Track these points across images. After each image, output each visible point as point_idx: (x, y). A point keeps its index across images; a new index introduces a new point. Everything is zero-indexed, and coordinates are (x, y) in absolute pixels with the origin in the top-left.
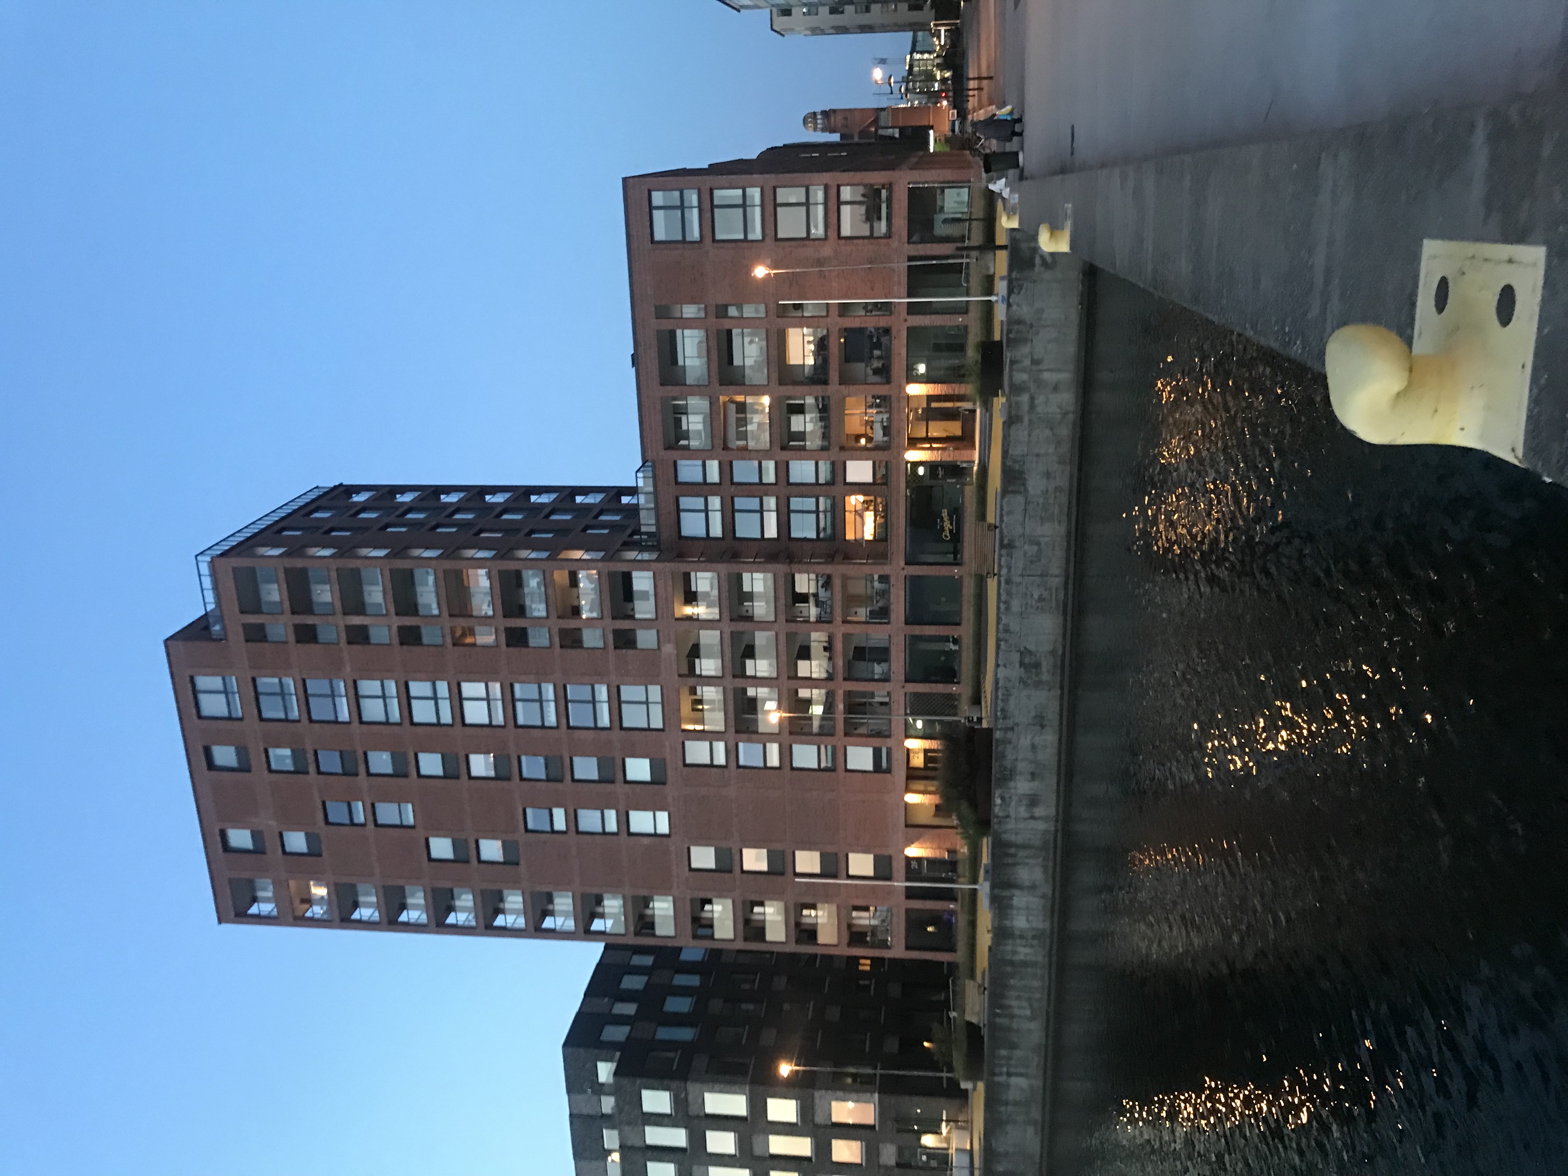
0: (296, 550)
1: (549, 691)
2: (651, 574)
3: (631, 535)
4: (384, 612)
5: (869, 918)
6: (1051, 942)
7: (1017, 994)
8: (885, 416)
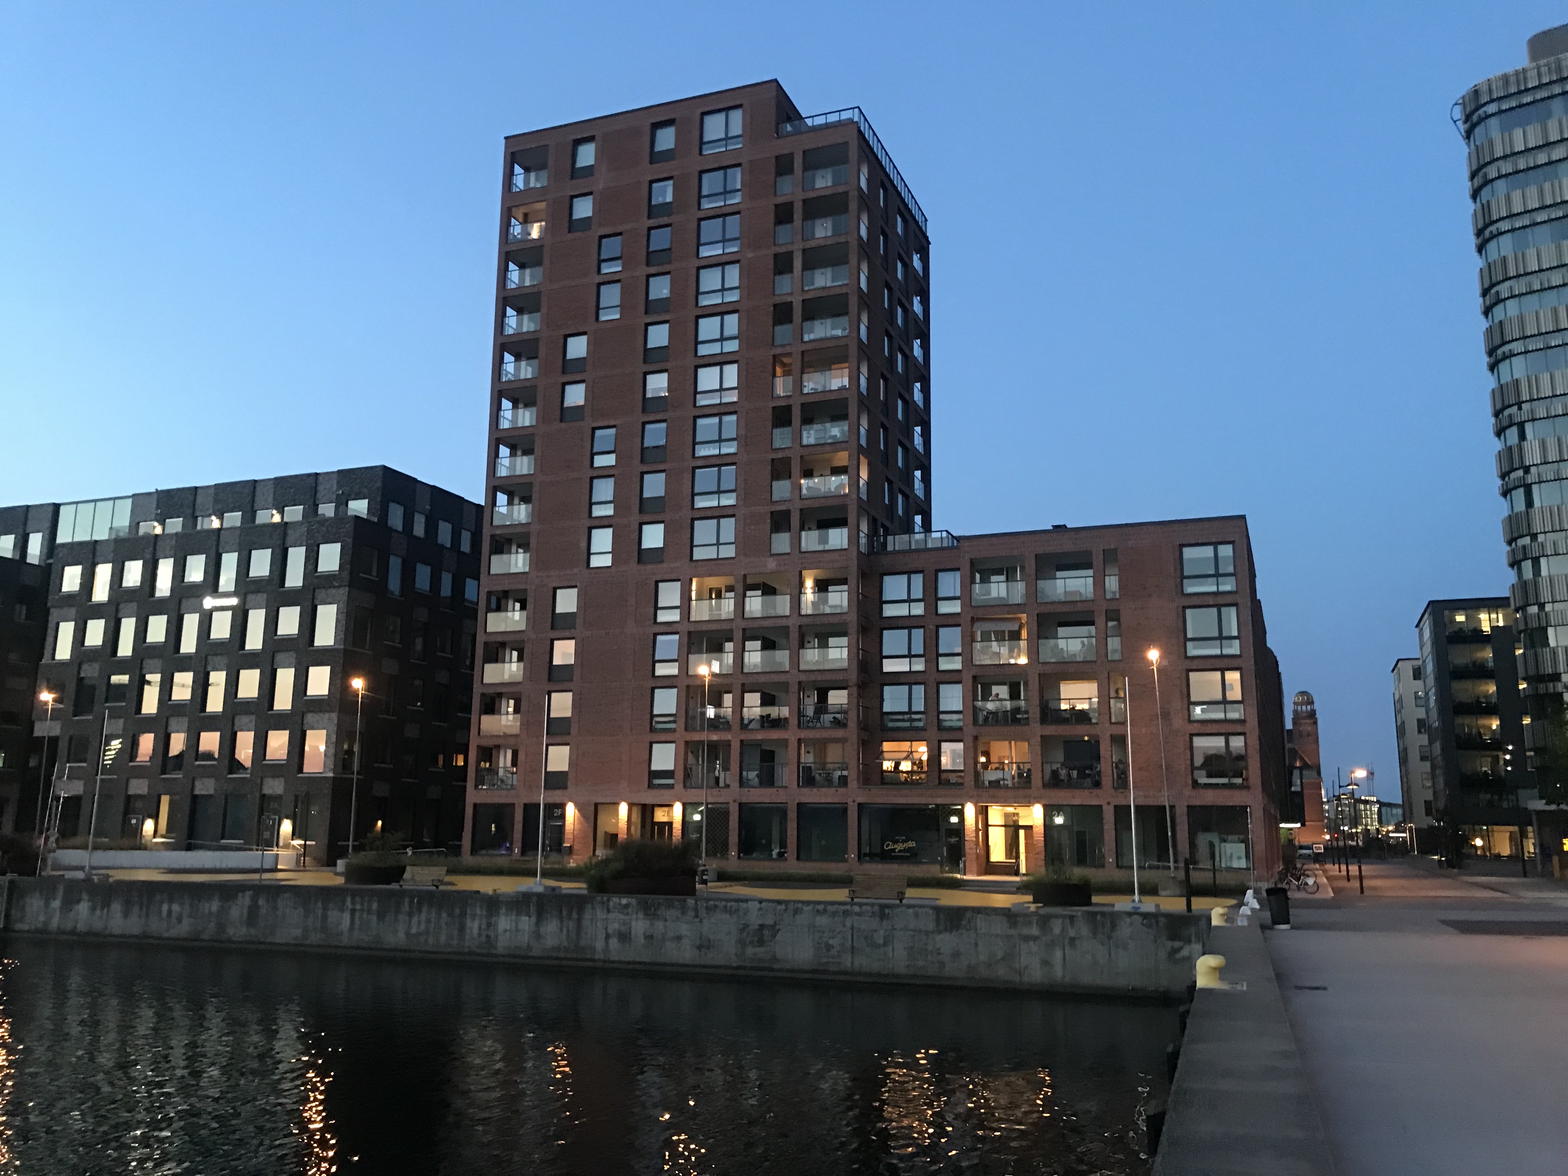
0: (866, 202)
1: (730, 449)
2: (845, 546)
3: (883, 526)
4: (806, 288)
5: (505, 767)
6: (483, 955)
7: (433, 920)
8: (1010, 783)
